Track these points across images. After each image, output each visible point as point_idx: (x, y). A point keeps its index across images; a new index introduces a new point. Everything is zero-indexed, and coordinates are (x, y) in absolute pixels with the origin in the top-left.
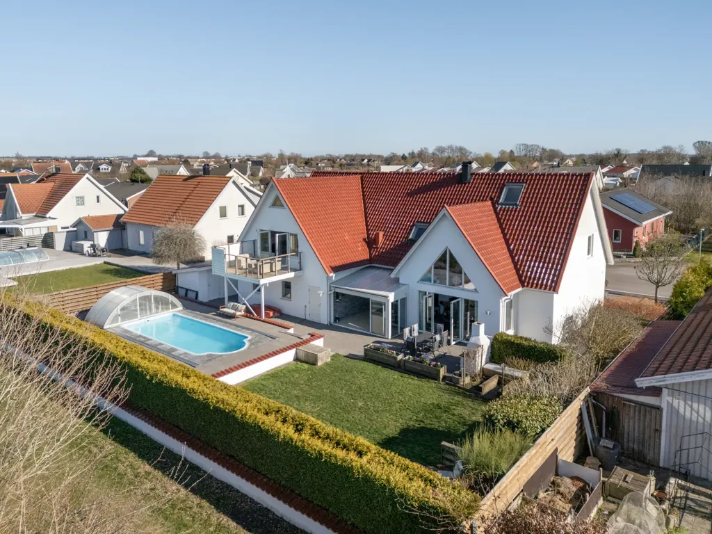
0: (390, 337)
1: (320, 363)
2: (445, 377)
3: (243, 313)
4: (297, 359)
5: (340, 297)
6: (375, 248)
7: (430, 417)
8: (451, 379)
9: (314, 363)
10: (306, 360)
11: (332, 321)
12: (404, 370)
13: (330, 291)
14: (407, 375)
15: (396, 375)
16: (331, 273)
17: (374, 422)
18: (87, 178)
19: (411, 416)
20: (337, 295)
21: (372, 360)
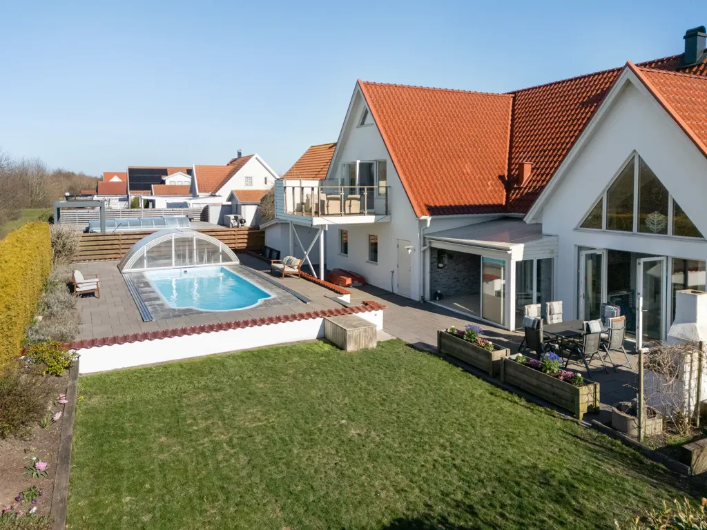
0: (513, 327)
1: (350, 348)
2: (593, 412)
3: (296, 270)
4: (323, 337)
5: (446, 261)
6: (516, 189)
7: (503, 506)
8: (607, 418)
9: (341, 347)
10: (334, 341)
11: (428, 296)
12: (505, 383)
13: (424, 245)
14: (505, 394)
15: (480, 388)
16: (423, 214)
17: (346, 482)
18: (257, 159)
19: (451, 489)
20: (439, 255)
21: (451, 356)
